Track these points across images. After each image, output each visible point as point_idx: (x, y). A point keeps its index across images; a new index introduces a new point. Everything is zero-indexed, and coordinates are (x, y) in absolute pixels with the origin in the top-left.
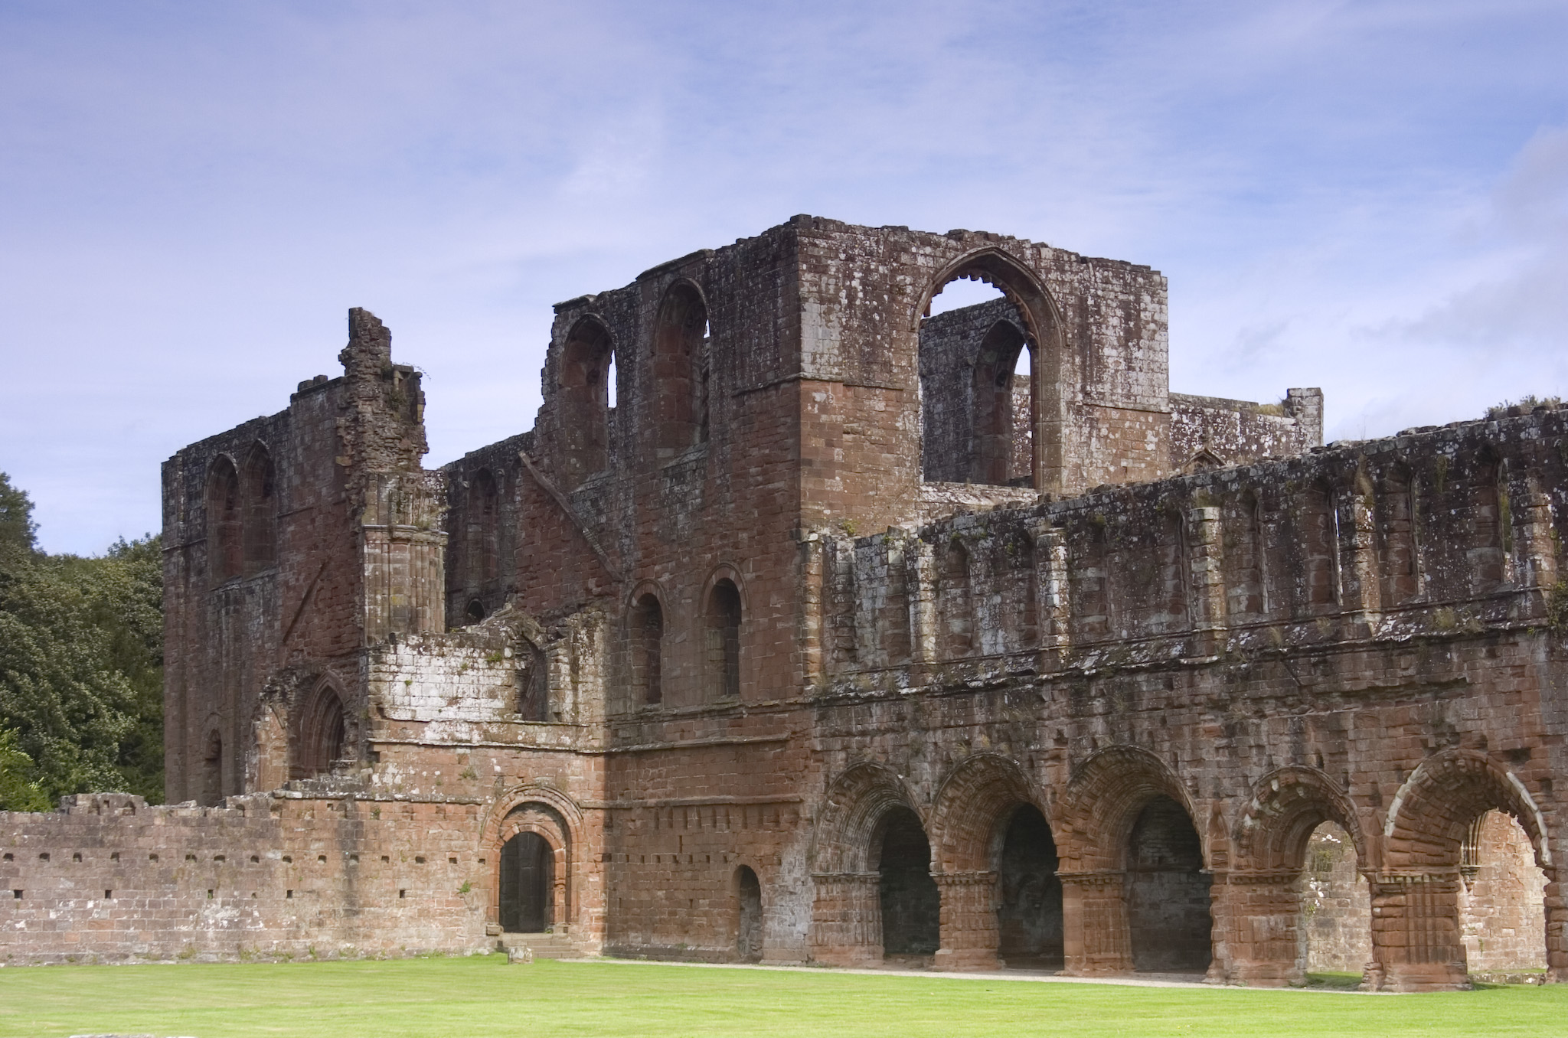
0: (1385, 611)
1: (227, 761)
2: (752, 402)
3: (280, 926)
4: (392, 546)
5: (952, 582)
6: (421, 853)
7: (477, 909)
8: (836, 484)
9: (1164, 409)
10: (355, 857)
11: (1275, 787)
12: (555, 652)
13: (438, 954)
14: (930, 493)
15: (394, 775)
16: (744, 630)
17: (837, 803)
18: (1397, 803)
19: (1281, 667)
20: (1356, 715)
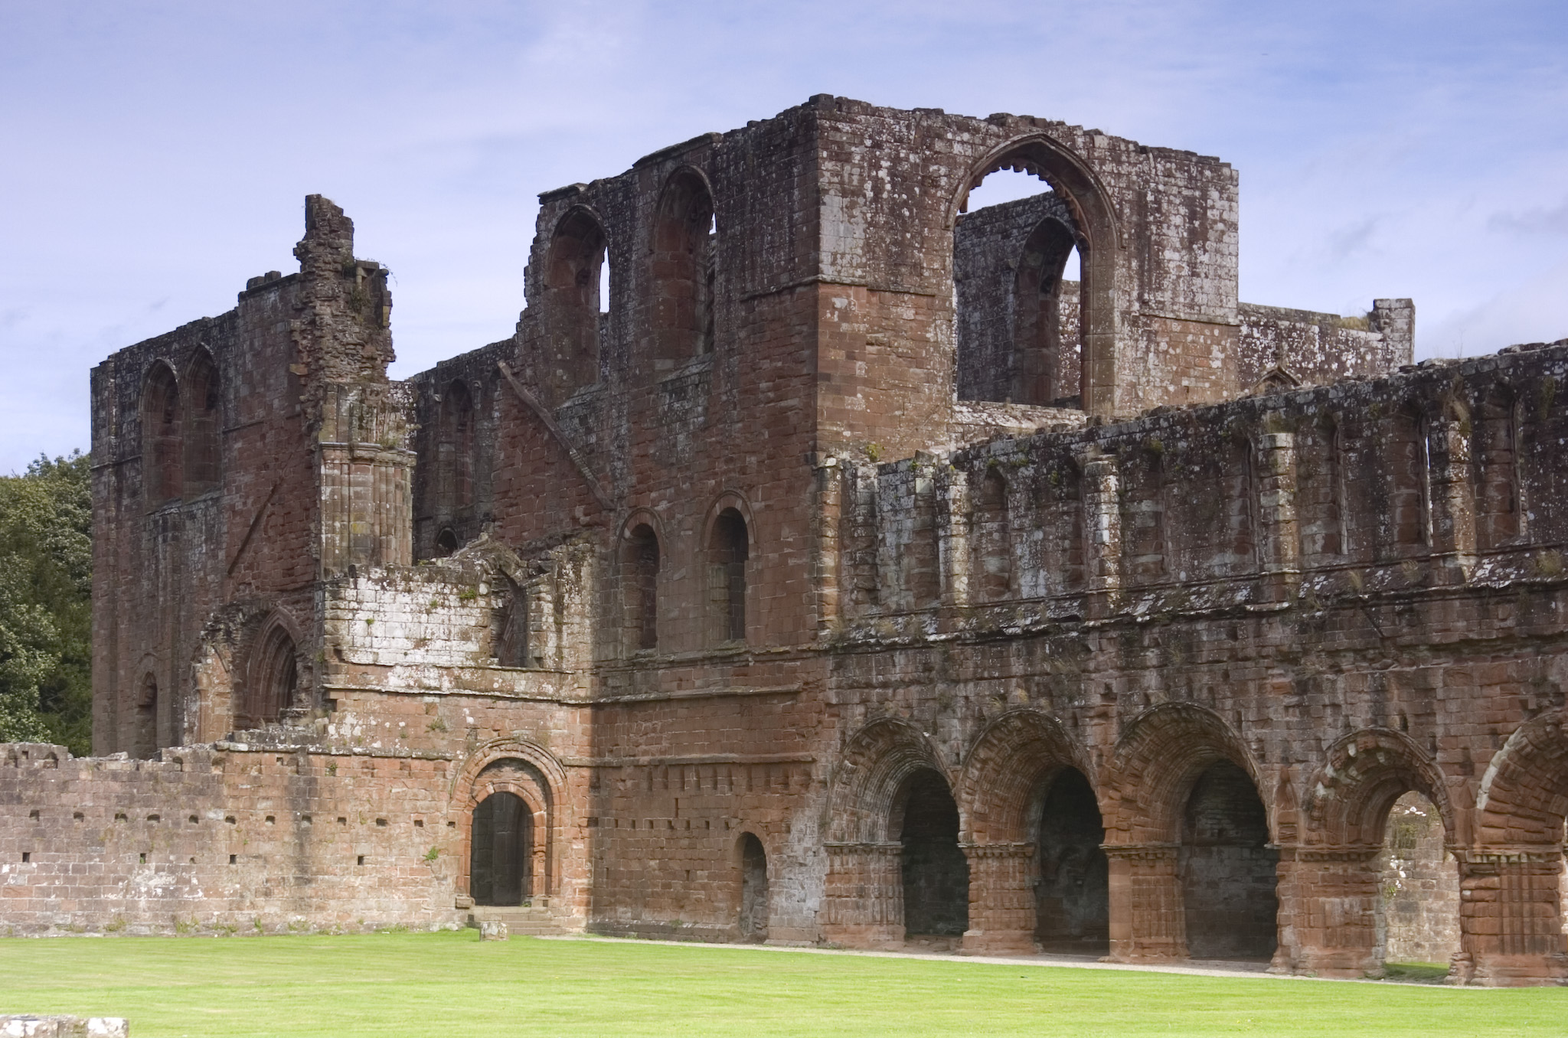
0: (1482, 552)
1: (163, 709)
2: (763, 307)
3: (222, 895)
4: (353, 467)
5: (987, 515)
6: (383, 814)
7: (445, 878)
8: (858, 402)
9: (1232, 321)
10: (308, 818)
11: (1352, 752)
12: (536, 588)
13: (401, 929)
14: (965, 414)
15: (353, 726)
16: (752, 567)
17: (854, 763)
18: (1492, 772)
19: (1361, 616)
20: (1446, 671)
